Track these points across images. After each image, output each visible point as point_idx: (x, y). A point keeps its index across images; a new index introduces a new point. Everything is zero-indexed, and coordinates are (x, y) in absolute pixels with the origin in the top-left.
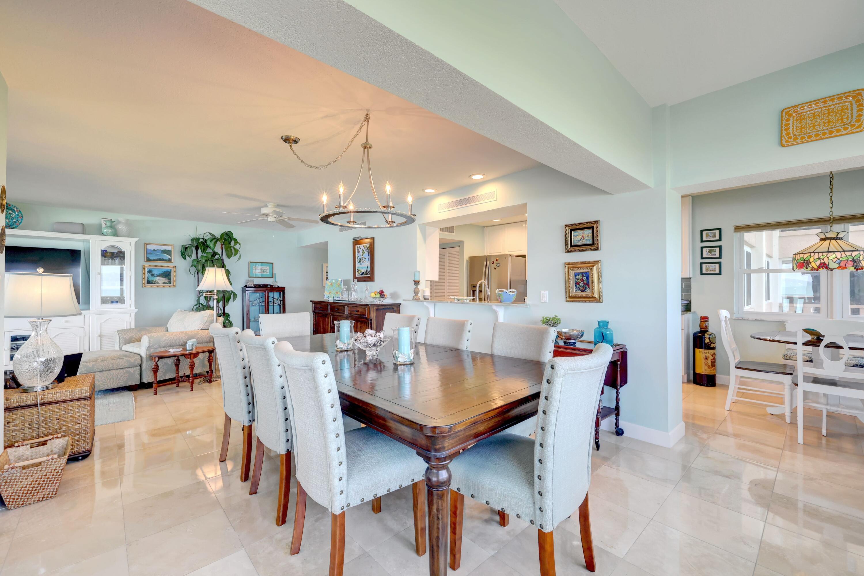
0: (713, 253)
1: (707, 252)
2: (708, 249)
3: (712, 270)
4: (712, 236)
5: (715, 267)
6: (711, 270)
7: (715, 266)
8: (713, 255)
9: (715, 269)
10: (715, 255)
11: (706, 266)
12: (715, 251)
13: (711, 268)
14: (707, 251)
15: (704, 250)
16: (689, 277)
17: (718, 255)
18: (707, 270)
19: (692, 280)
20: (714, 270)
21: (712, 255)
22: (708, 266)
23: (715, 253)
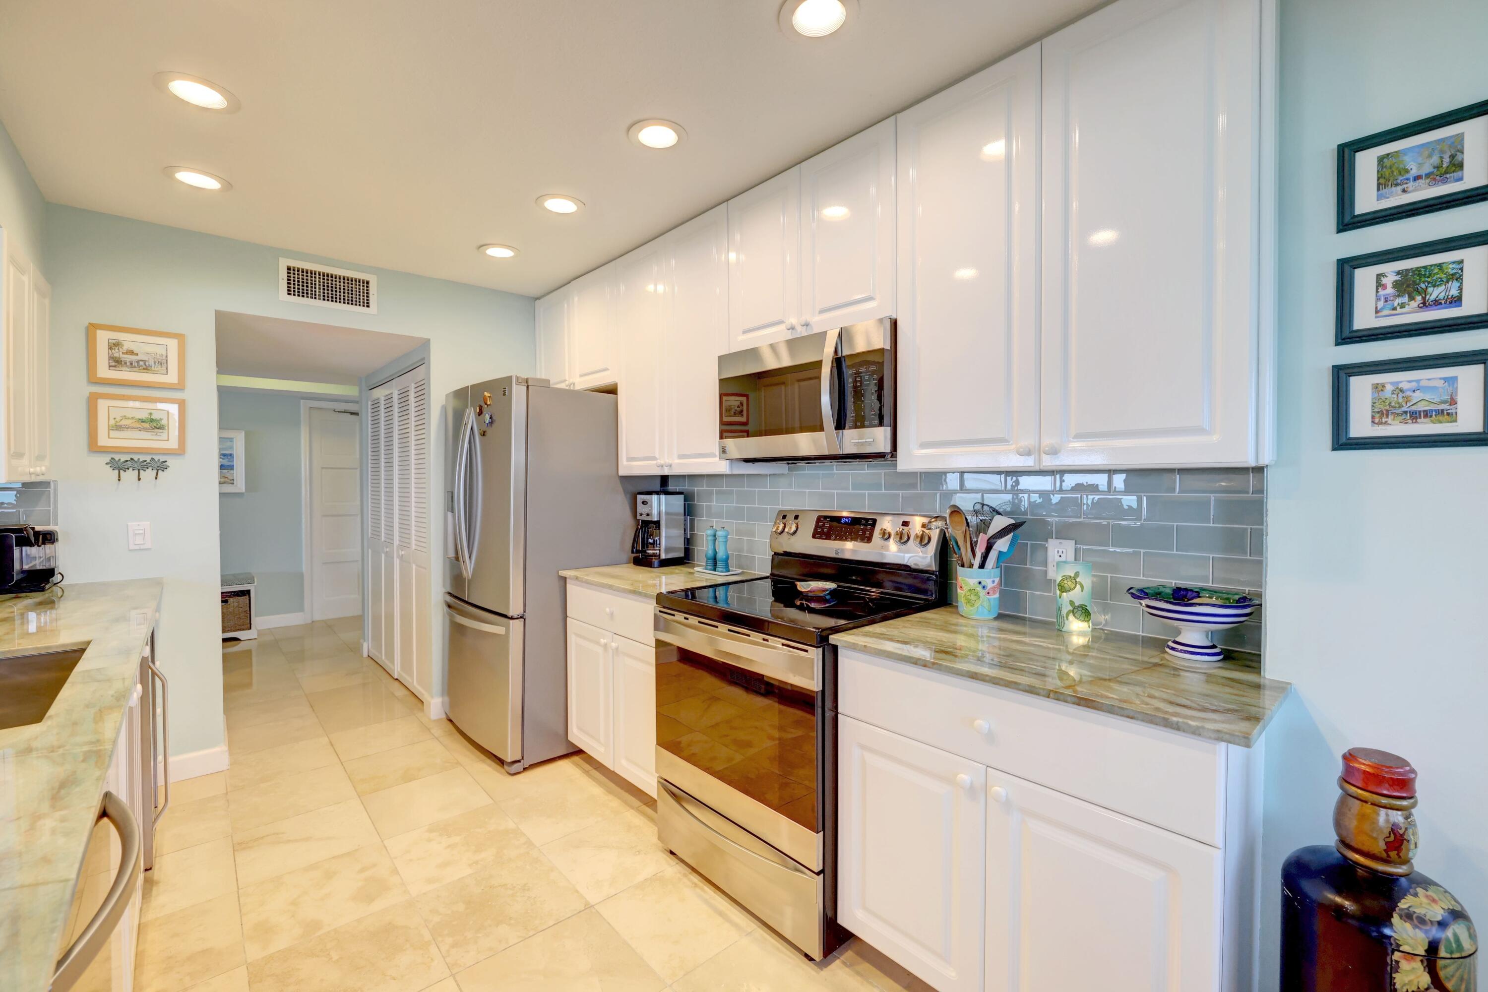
0: (1435, 293)
1: (1390, 290)
2: (1391, 270)
3: (1427, 414)
4: (1427, 168)
6: (1415, 416)
7: (1452, 381)
8: (1437, 303)
9: (1453, 402)
11: (1380, 388)
12: (1458, 277)
13: (1421, 401)
14: (1389, 281)
15: (1364, 278)
16: (1252, 463)
18: (1380, 415)
19: (1273, 481)
21: (1428, 305)
22: (1389, 388)
23: (1454, 292)
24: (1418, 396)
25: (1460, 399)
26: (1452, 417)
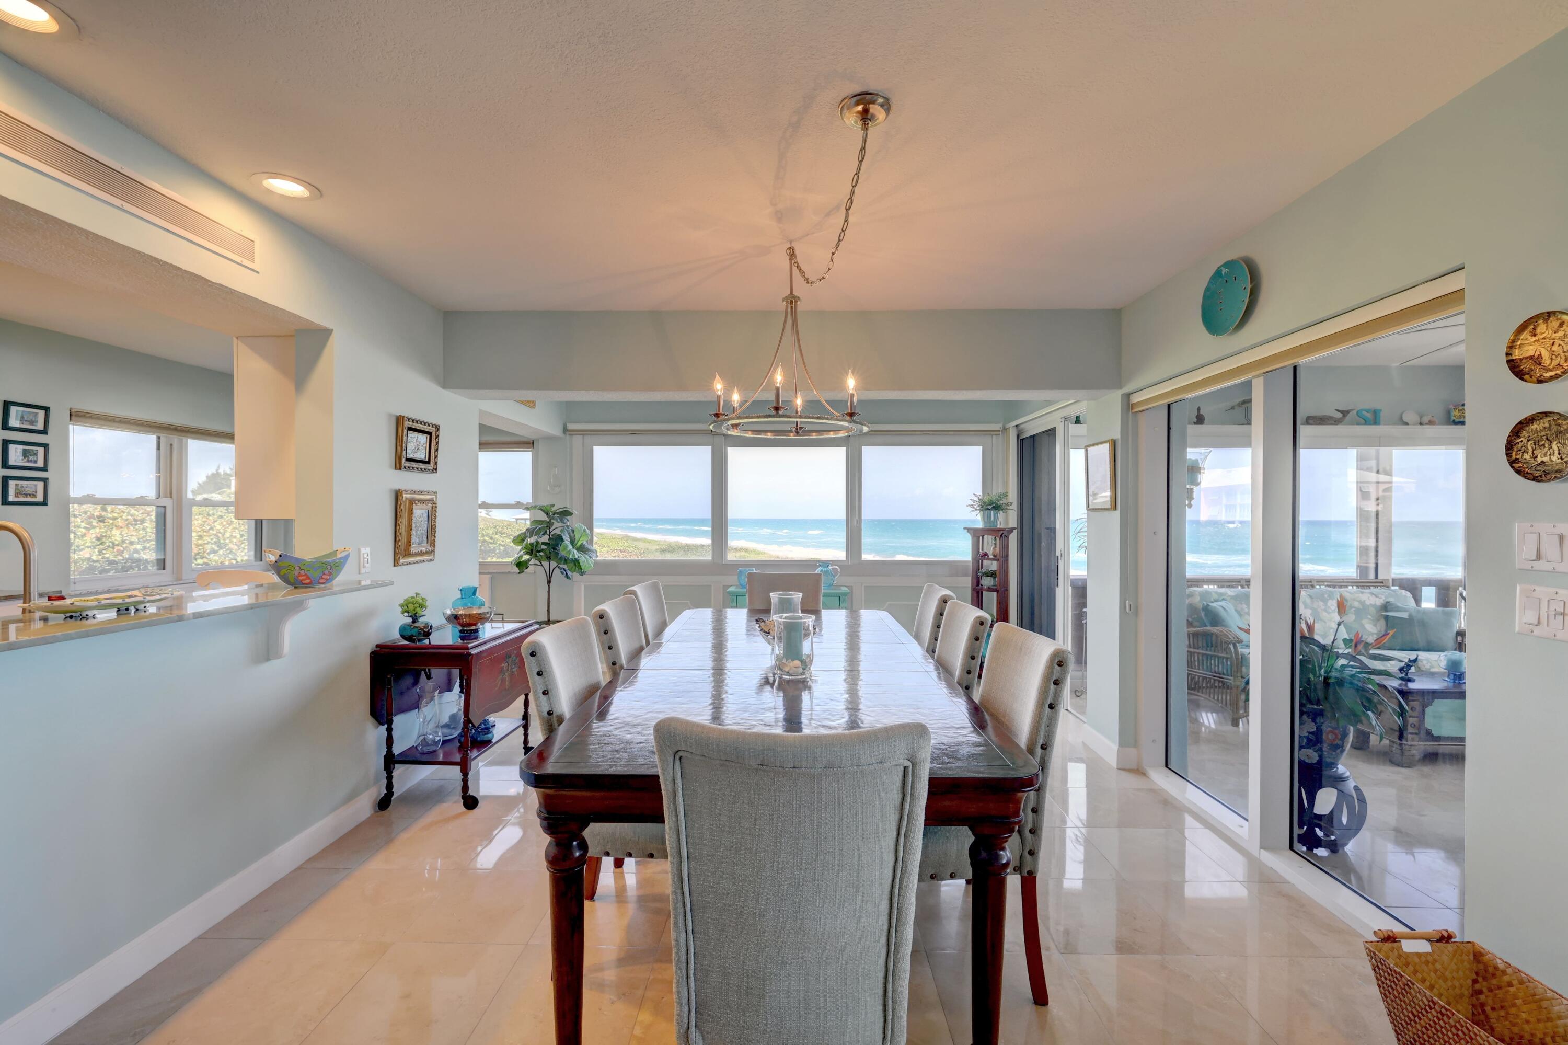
0: (31, 458)
1: (18, 454)
2: (18, 447)
3: (30, 495)
4: (29, 419)
5: (36, 489)
6: (27, 495)
7: (34, 485)
8: (31, 461)
9: (36, 492)
10: (36, 462)
11: (17, 485)
12: (36, 454)
14: (18, 451)
15: (12, 448)
17: (40, 464)
18: (17, 495)
20: (34, 496)
21: (29, 461)
22: (20, 486)
23: (35, 459)
24: (27, 489)
25: (38, 491)
26: (35, 496)
